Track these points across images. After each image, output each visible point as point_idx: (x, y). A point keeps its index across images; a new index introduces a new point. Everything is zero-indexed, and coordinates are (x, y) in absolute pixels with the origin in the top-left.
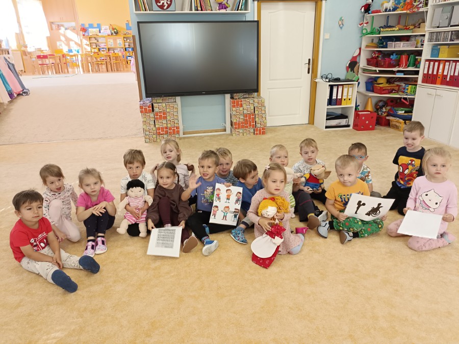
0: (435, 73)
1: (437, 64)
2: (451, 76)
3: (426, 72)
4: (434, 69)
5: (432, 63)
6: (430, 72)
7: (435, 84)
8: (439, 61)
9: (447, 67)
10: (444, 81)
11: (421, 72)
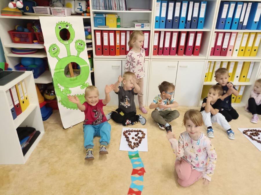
0: (112, 44)
4: (109, 41)
6: (106, 43)
8: (115, 32)
9: (123, 37)
10: (124, 52)
11: (93, 44)
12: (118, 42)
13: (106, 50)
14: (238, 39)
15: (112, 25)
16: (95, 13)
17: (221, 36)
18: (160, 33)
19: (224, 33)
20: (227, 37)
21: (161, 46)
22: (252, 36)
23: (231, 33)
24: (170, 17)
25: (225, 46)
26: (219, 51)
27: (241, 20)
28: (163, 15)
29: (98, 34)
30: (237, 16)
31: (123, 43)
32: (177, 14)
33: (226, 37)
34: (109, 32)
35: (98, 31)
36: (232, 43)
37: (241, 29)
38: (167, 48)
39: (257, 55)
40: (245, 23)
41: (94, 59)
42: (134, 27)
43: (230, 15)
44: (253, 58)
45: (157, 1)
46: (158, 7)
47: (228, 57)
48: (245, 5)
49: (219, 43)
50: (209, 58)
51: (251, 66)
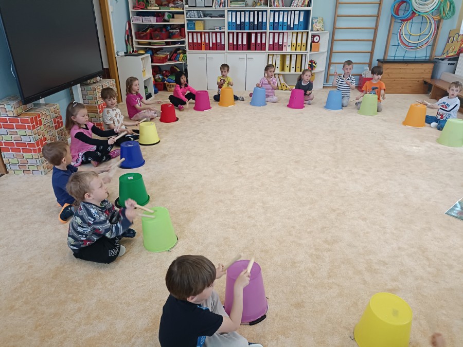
0: (199, 41)
1: (199, 35)
2: (212, 43)
3: (191, 41)
4: (197, 39)
5: (195, 34)
6: (195, 41)
7: (202, 50)
8: (201, 33)
9: (207, 37)
10: (208, 47)
11: (187, 42)
12: (203, 40)
13: (195, 46)
14: (289, 37)
15: (199, 28)
16: (188, 20)
17: (276, 35)
18: (233, 33)
19: (279, 33)
21: (235, 43)
22: (300, 35)
23: (283, 33)
24: (238, 22)
25: (281, 43)
26: (276, 47)
27: (289, 23)
28: (234, 21)
29: (190, 34)
30: (285, 21)
31: (207, 41)
32: (243, 20)
33: (280, 36)
34: (197, 33)
35: (190, 32)
36: (285, 41)
37: (290, 30)
38: (240, 45)
39: (306, 50)
40: (292, 26)
41: (187, 53)
42: (215, 29)
43: (281, 20)
44: (303, 52)
45: (228, 11)
46: (230, 16)
47: (284, 51)
48: (290, 13)
49: (276, 41)
50: (268, 51)
51: (304, 58)
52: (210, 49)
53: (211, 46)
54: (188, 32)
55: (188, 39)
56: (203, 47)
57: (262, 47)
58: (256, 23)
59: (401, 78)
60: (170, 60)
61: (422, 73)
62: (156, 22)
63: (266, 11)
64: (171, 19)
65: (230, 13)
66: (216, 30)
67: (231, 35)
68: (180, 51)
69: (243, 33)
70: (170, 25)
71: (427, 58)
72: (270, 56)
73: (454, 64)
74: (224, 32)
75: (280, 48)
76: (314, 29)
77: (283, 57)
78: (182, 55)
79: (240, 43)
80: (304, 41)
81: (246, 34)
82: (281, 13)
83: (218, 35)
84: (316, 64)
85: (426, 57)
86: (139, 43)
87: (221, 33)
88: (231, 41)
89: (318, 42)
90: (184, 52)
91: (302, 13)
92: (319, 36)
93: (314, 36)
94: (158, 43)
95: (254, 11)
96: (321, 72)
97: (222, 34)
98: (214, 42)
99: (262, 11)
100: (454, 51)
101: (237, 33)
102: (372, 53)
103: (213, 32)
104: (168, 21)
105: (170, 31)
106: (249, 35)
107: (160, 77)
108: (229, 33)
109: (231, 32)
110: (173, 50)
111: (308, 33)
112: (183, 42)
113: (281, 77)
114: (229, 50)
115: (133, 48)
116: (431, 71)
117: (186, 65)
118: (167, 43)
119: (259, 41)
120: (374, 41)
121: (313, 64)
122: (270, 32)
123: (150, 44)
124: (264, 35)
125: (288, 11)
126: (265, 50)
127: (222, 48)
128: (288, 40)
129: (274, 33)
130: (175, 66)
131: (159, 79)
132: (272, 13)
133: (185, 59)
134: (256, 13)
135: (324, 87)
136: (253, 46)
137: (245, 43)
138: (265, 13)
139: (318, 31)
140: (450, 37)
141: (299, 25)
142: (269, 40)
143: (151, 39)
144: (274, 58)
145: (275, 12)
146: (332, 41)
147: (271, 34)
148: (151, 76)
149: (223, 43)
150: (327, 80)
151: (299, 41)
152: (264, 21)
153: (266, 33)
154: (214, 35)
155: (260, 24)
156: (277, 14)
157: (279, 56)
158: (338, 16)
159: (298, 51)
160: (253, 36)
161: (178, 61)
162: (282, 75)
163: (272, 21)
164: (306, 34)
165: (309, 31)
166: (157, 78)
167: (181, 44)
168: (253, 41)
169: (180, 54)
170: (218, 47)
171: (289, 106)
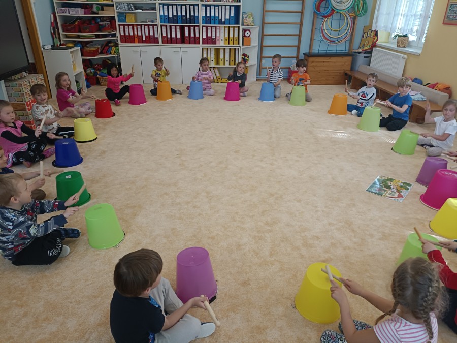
0: (131, 34)
1: (131, 27)
2: (146, 36)
3: (122, 34)
4: (129, 32)
5: (126, 27)
6: (127, 34)
7: (134, 43)
8: (132, 25)
9: (139, 30)
10: (140, 40)
11: (118, 35)
12: (136, 32)
13: (127, 39)
14: (221, 31)
15: (130, 20)
16: (118, 12)
17: (209, 29)
18: (166, 26)
19: (212, 27)
20: (214, 30)
21: (169, 36)
22: (231, 29)
23: (216, 27)
24: (171, 16)
25: (214, 37)
26: (210, 40)
27: (220, 18)
28: (166, 14)
29: (122, 27)
30: (217, 15)
31: (139, 34)
32: (175, 14)
34: (129, 25)
35: (121, 25)
36: (218, 35)
37: (222, 24)
38: (173, 38)
39: (238, 44)
40: (223, 20)
41: (119, 46)
42: (147, 22)
43: (213, 14)
44: (236, 46)
45: (160, 4)
46: (162, 9)
47: (218, 45)
48: (220, 7)
49: (209, 35)
50: (202, 45)
51: (237, 52)
52: (143, 42)
53: (144, 39)
54: (119, 25)
55: (120, 32)
56: (136, 40)
57: (195, 41)
58: (188, 16)
59: (325, 70)
60: (102, 53)
61: (343, 65)
62: (85, 14)
63: (198, 5)
64: (100, 12)
65: (161, 6)
66: (149, 23)
67: (164, 28)
68: (112, 44)
69: (176, 26)
70: (100, 18)
71: (347, 51)
72: (204, 50)
73: (368, 57)
74: (157, 25)
75: (214, 42)
76: (245, 24)
77: (217, 51)
78: (114, 48)
79: (173, 36)
80: (236, 35)
81: (179, 27)
82: (213, 7)
83: (151, 28)
84: (248, 58)
85: (345, 50)
86: (67, 36)
87: (153, 26)
88: (164, 34)
89: (249, 37)
90: (117, 45)
91: (233, 8)
92: (249, 31)
93: (244, 31)
94: (88, 36)
95: (186, 5)
96: (254, 65)
97: (155, 27)
98: (147, 34)
99: (194, 5)
100: (369, 45)
101: (170, 26)
102: (298, 47)
103: (145, 25)
104: (97, 14)
105: (100, 23)
106: (182, 29)
107: (92, 71)
108: (161, 26)
109: (164, 26)
110: (104, 43)
111: (239, 27)
112: (114, 35)
113: (216, 71)
114: (163, 43)
115: (60, 41)
116: (350, 63)
117: (119, 58)
118: (97, 36)
119: (192, 35)
120: (299, 36)
121: (246, 58)
122: (203, 26)
123: (79, 37)
124: (197, 28)
125: (219, 6)
126: (199, 44)
127: (155, 41)
128: (221, 34)
129: (207, 27)
130: (108, 60)
131: (91, 73)
132: (204, 7)
133: (118, 52)
134: (188, 7)
135: (257, 80)
136: (187, 40)
137: (178, 36)
138: (196, 7)
139: (248, 25)
140: (364, 33)
141: (231, 19)
142: (202, 34)
143: (80, 32)
144: (209, 52)
145: (206, 6)
146: (262, 36)
147: (204, 29)
148: (82, 70)
149: (156, 36)
150: (259, 73)
151: (231, 35)
152: (196, 15)
153: (198, 26)
154: (146, 27)
155: (192, 18)
156: (208, 8)
157: (214, 50)
158: (267, 11)
159: (231, 45)
160: (186, 29)
161: (111, 54)
162: (217, 68)
163: (204, 15)
164: (237, 29)
165: (240, 25)
166: (88, 72)
167: (112, 37)
168: (187, 35)
169: (111, 47)
170: (152, 40)
171: (226, 98)
